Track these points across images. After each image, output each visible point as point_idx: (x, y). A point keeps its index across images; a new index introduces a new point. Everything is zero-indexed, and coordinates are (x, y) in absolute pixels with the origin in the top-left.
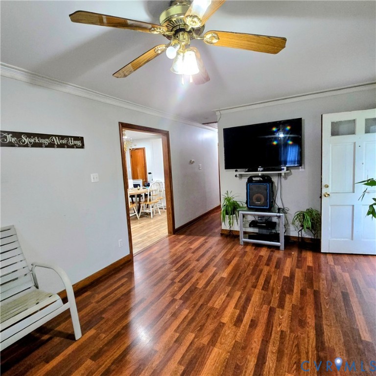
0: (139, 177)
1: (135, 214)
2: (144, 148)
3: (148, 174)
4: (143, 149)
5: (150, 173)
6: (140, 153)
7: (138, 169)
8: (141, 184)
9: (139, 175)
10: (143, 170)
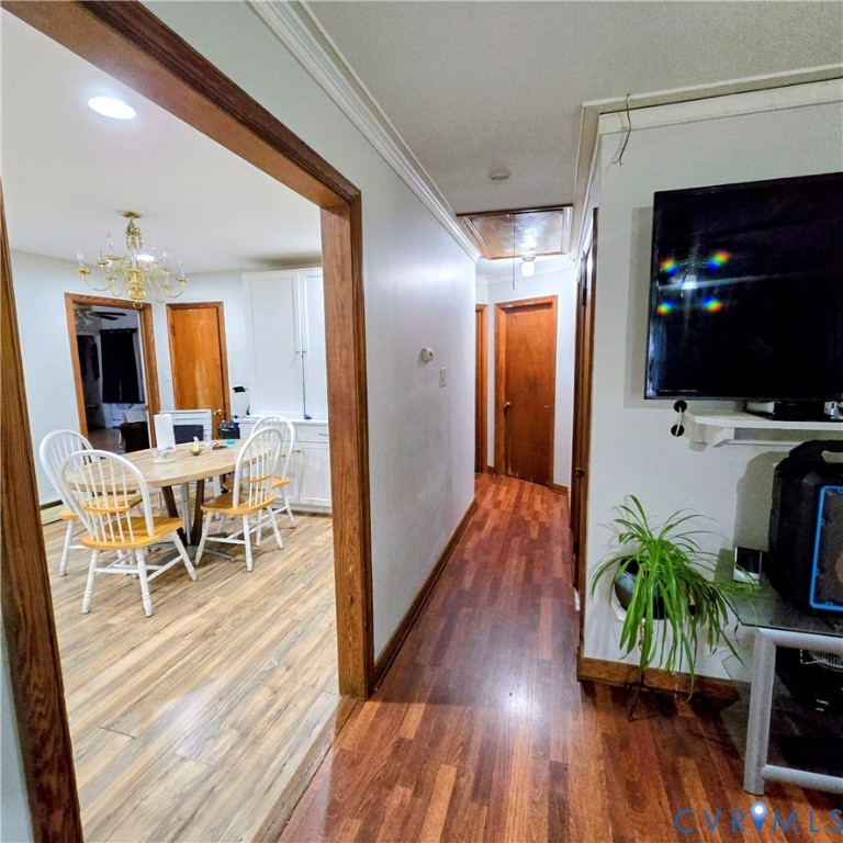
0: (201, 401)
1: (177, 560)
2: (221, 303)
3: (232, 391)
4: (217, 308)
5: (239, 390)
6: (203, 321)
7: (197, 374)
8: (208, 431)
9: (199, 393)
10: (216, 376)
